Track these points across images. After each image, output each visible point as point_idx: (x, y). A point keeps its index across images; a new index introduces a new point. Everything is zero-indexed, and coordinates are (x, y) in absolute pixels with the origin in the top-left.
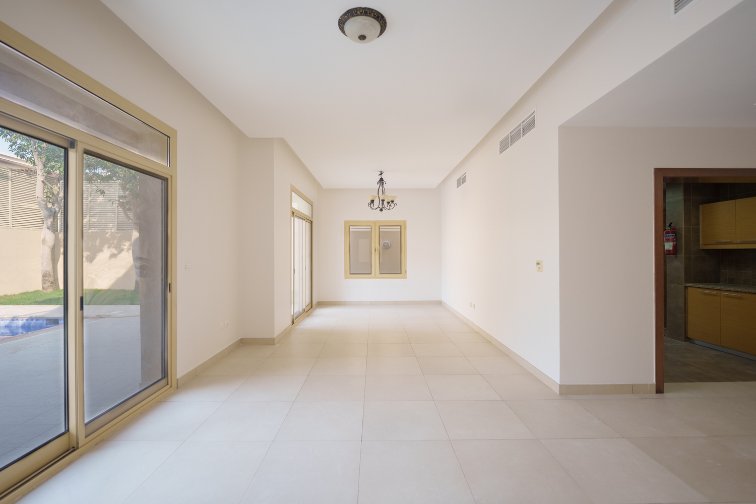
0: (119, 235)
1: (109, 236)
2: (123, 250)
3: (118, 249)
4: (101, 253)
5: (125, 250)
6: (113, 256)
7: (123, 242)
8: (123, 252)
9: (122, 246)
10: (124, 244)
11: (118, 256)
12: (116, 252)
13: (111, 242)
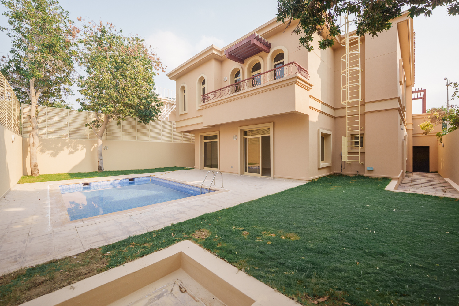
0: (75, 141)
1: (68, 141)
2: (78, 149)
3: (74, 149)
4: (63, 151)
5: (80, 150)
6: (71, 153)
7: (78, 145)
8: (78, 151)
9: (77, 148)
10: (79, 146)
11: (75, 152)
12: (73, 151)
13: (70, 145)
